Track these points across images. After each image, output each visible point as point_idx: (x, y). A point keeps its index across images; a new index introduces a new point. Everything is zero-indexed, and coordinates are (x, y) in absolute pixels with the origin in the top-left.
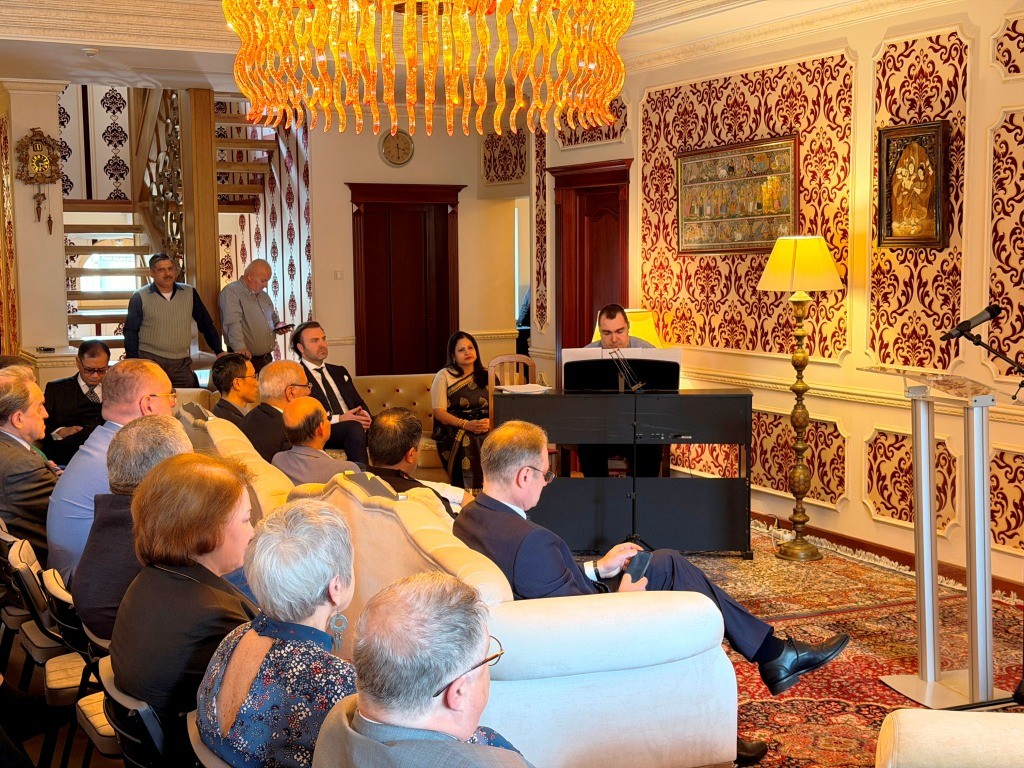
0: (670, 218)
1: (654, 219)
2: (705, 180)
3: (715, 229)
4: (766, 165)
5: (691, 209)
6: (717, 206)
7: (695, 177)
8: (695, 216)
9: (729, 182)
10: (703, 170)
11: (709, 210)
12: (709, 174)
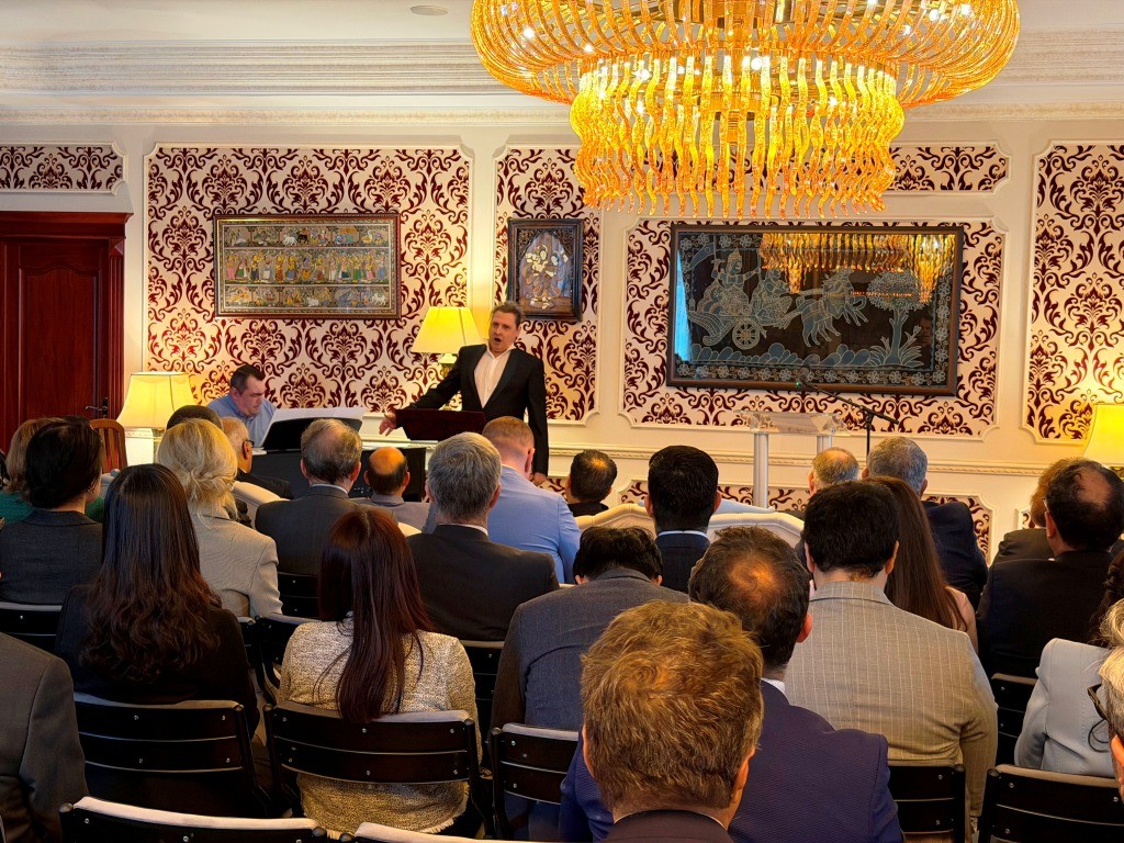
0: (198, 279)
1: (171, 279)
2: (262, 245)
3: (277, 294)
4: (355, 237)
5: (238, 273)
6: (281, 271)
7: (245, 241)
8: (245, 279)
9: (300, 249)
10: (258, 235)
11: (267, 274)
12: (268, 239)
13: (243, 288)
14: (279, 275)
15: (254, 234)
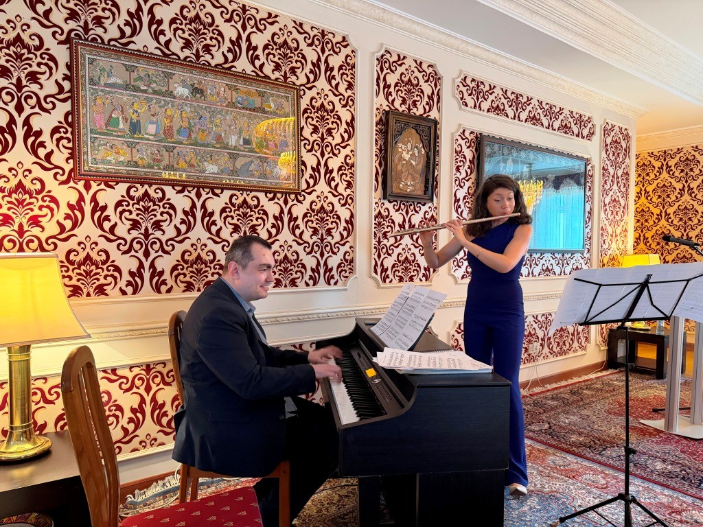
0: (44, 123)
2: (145, 91)
3: (166, 154)
4: (257, 102)
5: (110, 121)
6: (171, 127)
7: (120, 82)
8: (120, 131)
9: (196, 104)
10: (140, 78)
11: (152, 129)
12: (154, 85)
13: (118, 142)
14: (168, 132)
15: (135, 75)
